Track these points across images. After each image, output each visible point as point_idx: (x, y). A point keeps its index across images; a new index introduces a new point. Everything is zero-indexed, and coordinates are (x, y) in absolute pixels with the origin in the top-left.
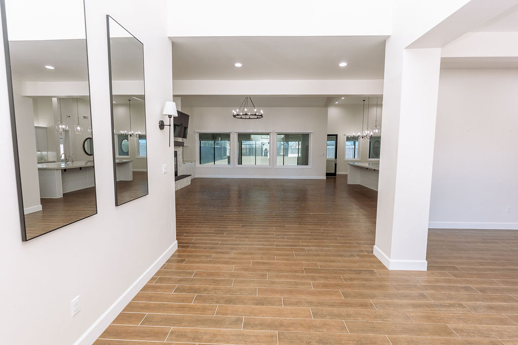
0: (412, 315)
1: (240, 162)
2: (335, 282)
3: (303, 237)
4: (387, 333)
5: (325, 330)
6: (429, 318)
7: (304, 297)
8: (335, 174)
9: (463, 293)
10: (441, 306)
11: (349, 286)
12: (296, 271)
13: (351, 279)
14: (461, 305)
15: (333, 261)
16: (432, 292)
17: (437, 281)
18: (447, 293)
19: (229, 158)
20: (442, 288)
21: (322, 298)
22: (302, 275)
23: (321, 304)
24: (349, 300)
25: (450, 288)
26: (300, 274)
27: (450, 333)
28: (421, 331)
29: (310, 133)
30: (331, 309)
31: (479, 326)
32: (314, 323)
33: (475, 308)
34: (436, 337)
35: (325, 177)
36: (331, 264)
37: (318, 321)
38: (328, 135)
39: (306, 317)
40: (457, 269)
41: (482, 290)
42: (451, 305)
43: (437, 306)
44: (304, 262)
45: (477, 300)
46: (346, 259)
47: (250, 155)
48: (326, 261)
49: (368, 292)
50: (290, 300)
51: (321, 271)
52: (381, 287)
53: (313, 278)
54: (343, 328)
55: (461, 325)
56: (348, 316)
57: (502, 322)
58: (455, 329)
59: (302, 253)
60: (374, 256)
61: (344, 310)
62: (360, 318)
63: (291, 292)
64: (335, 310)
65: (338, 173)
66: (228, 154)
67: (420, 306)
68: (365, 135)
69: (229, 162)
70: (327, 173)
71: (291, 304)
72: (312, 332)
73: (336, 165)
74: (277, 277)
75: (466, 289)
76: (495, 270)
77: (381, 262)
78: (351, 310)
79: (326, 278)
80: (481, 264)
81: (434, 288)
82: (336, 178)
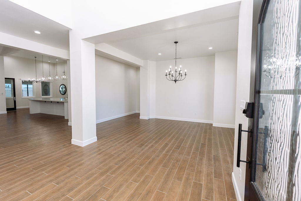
0: (100, 157)
2: (59, 164)
3: (15, 154)
4: (95, 168)
5: (68, 185)
6: (105, 155)
7: (44, 181)
8: (15, 109)
9: (111, 142)
10: (107, 149)
11: (69, 162)
12: (26, 174)
13: (67, 159)
14: (112, 146)
15: (51, 156)
16: (102, 146)
17: (102, 143)
18: (107, 145)
20: (104, 144)
21: (57, 175)
22: (33, 172)
23: (58, 177)
24: (72, 167)
25: (107, 143)
26: (32, 173)
27: (113, 156)
28: (105, 160)
30: (65, 176)
31: (119, 149)
32: (60, 187)
33: (116, 145)
34: (110, 159)
35: (6, 112)
36: (50, 158)
37: (62, 185)
38: (6, 78)
39: (53, 188)
40: (106, 136)
41: (115, 139)
42: (110, 148)
43: (106, 150)
44: (29, 166)
45: (115, 143)
46: (58, 152)
48: (47, 158)
49: (79, 159)
50: (35, 188)
51: (46, 164)
52: (83, 155)
53: (43, 170)
54: (77, 178)
55: (115, 152)
56: (76, 173)
57: (123, 145)
58: (114, 154)
59: (22, 162)
60: (73, 145)
61: (72, 172)
62: (82, 170)
63: (31, 185)
64: (68, 175)
65: (17, 108)
67: (101, 153)
68: (38, 80)
70: (7, 109)
71: (37, 190)
72: (61, 190)
73: (15, 102)
74: (11, 185)
75: (111, 141)
76: (116, 132)
77: (77, 146)
78: (76, 170)
79: (52, 165)
80: (111, 132)
81: (102, 145)
82: (16, 111)
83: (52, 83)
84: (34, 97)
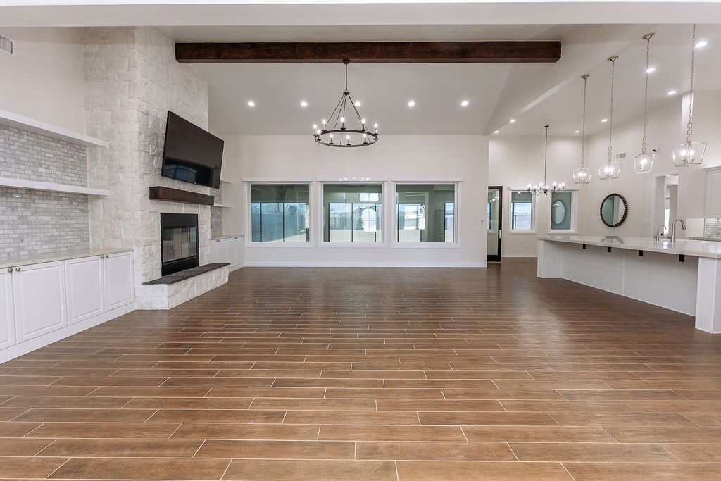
1: (327, 238)
8: (498, 257)
19: (308, 231)
29: (458, 182)
38: (490, 188)
47: (342, 228)
65: (503, 255)
66: (307, 226)
69: (308, 238)
73: (500, 240)
82: (500, 264)
83: (577, 195)
84: (533, 231)
